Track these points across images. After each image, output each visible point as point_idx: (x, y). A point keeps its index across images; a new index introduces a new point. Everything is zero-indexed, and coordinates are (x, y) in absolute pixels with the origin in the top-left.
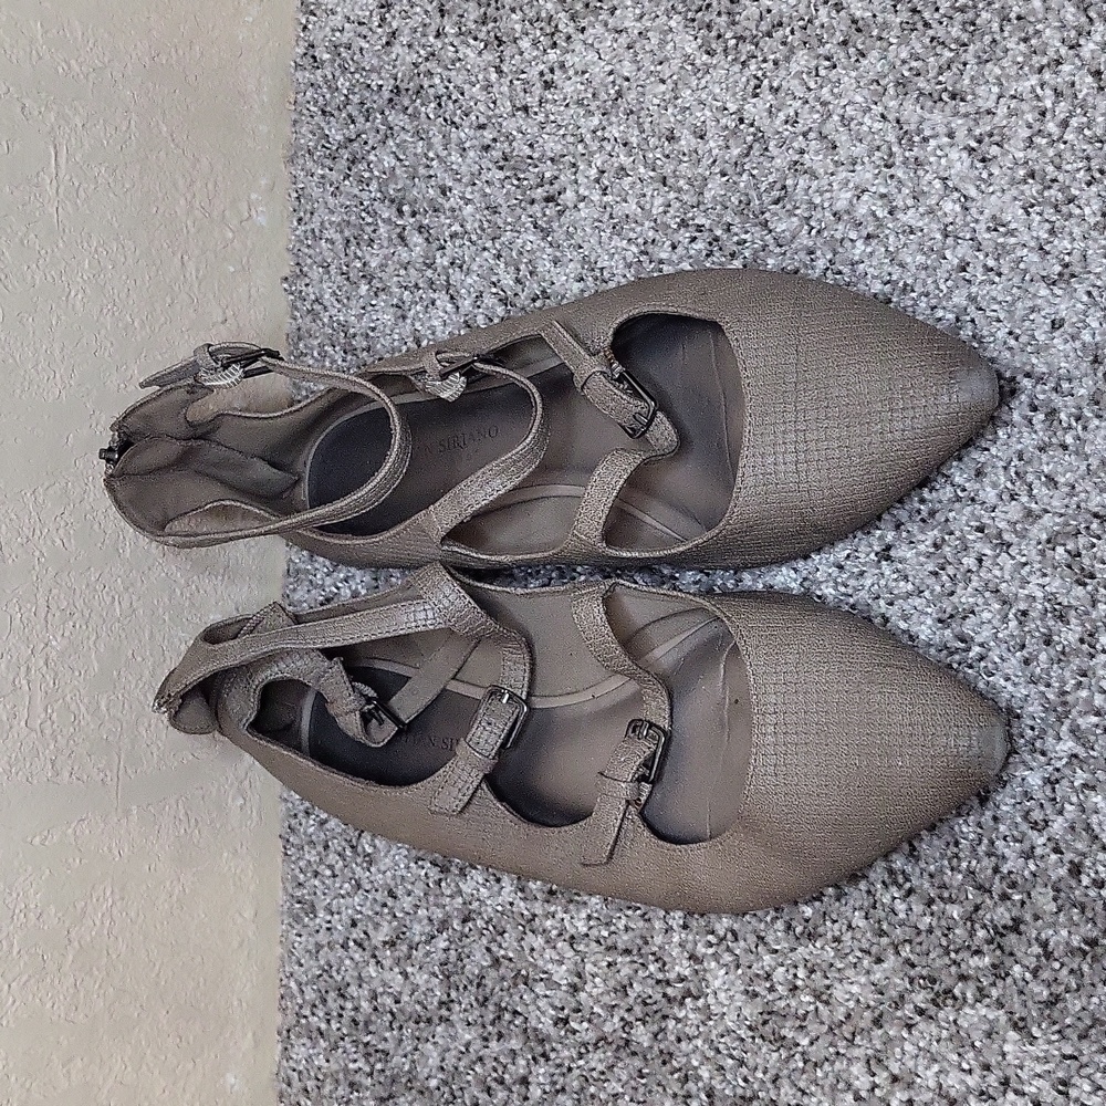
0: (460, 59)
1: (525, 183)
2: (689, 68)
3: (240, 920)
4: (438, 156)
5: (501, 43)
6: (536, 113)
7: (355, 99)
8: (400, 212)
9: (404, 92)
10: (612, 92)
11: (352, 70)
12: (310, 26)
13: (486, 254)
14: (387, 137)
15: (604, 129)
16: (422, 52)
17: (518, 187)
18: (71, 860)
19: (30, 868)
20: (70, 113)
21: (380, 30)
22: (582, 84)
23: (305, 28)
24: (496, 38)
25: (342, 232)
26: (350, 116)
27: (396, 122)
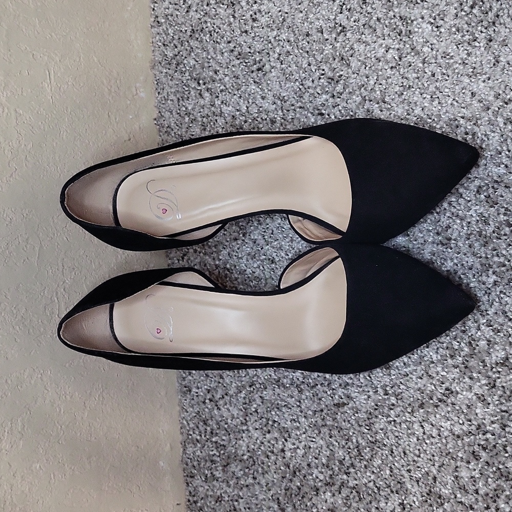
0: (217, 14)
1: (249, 64)
2: (311, 4)
3: (159, 396)
4: (212, 57)
5: (233, 5)
6: (250, 33)
7: (176, 37)
8: (199, 84)
9: (196, 31)
10: (281, 19)
11: (174, 25)
12: (155, 9)
13: (235, 97)
14: (191, 52)
15: (279, 36)
16: (202, 13)
17: (246, 66)
18: (83, 373)
19: (65, 377)
20: (54, 56)
21: (183, 6)
22: (268, 17)
23: (154, 9)
24: (231, 2)
25: (176, 96)
26: (174, 45)
27: (194, 45)
